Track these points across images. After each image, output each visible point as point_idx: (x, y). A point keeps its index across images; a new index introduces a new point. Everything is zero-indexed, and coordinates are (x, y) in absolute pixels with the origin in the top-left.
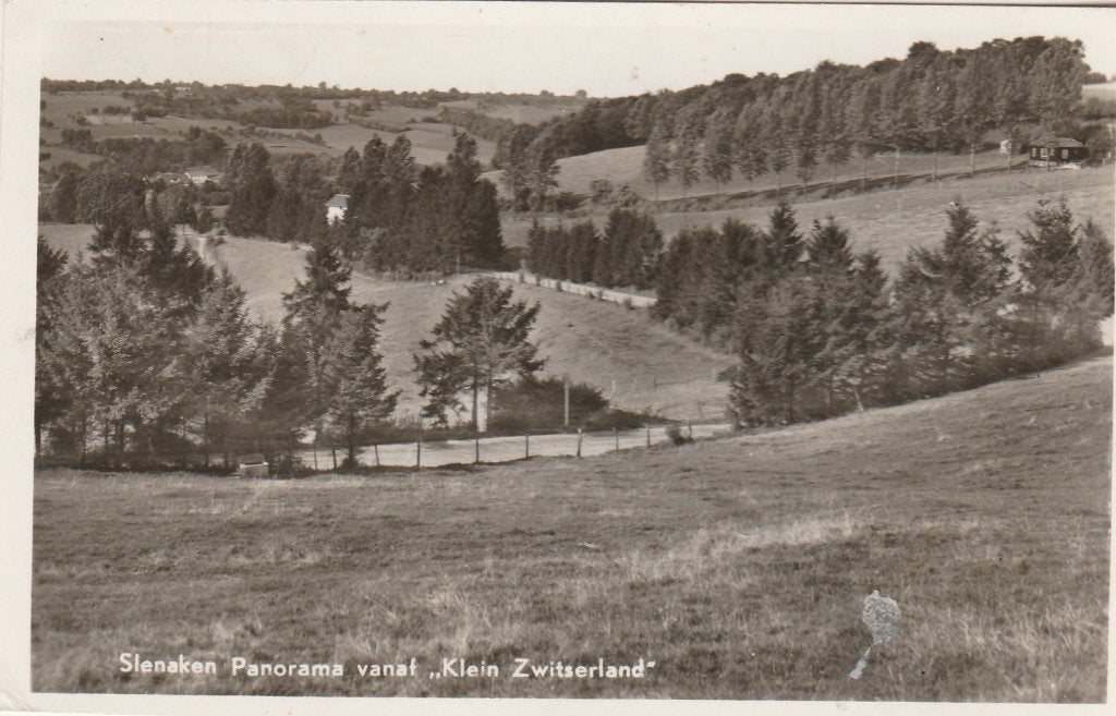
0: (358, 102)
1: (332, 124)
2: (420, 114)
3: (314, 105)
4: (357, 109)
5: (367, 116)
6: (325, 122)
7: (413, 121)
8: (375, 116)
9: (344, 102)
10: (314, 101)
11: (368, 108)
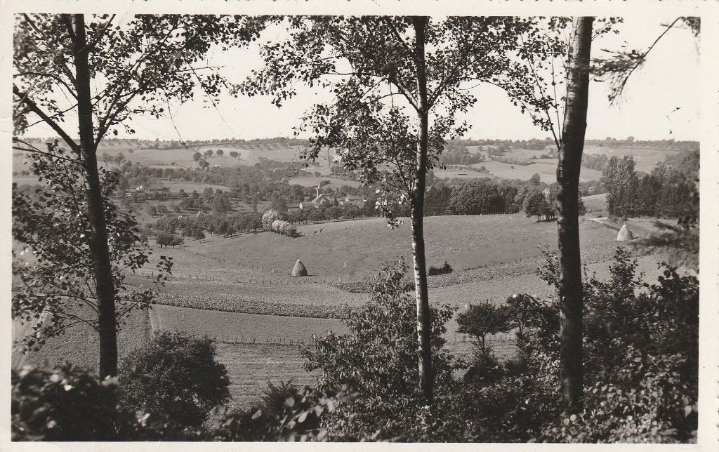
0: (496, 147)
1: (481, 161)
2: (539, 153)
3: (467, 150)
4: (495, 151)
5: (502, 155)
6: (476, 160)
7: (535, 158)
8: (507, 155)
9: (485, 147)
10: (467, 147)
11: (502, 150)
